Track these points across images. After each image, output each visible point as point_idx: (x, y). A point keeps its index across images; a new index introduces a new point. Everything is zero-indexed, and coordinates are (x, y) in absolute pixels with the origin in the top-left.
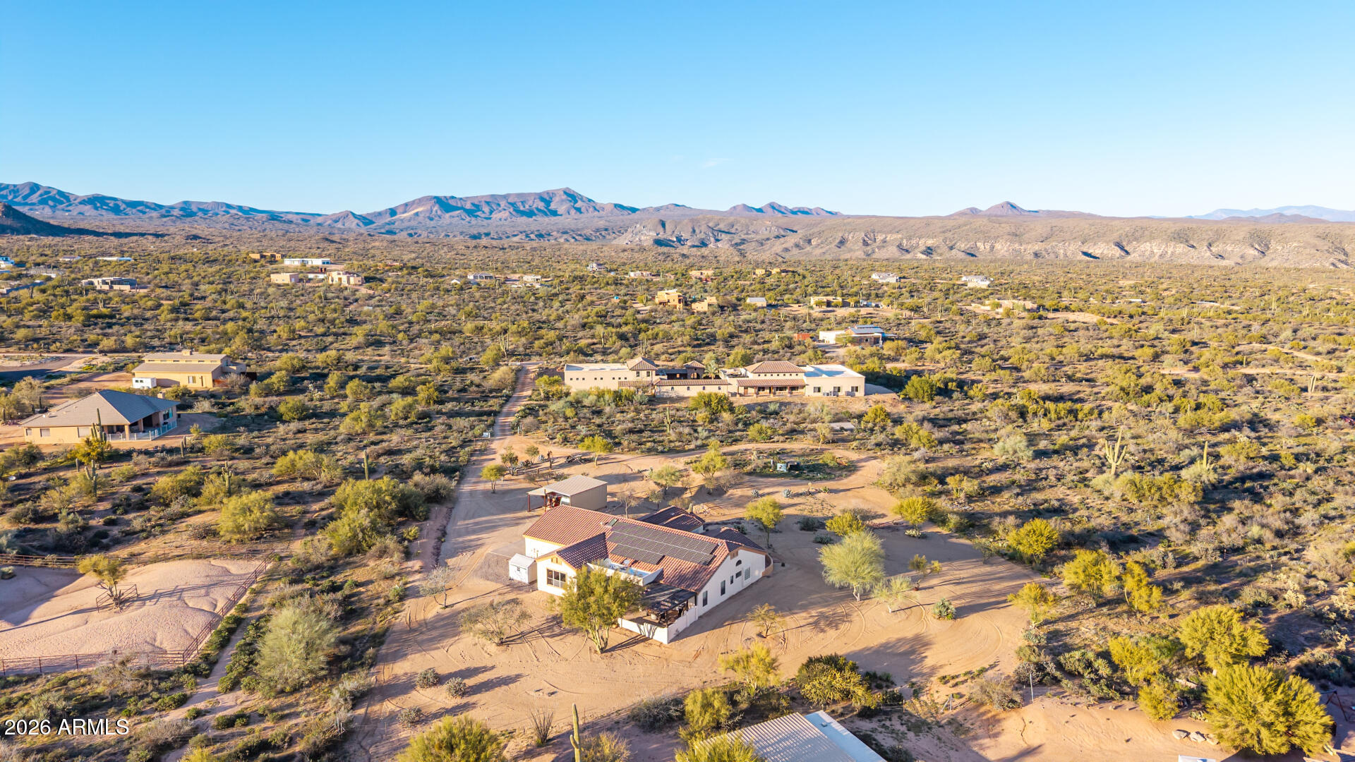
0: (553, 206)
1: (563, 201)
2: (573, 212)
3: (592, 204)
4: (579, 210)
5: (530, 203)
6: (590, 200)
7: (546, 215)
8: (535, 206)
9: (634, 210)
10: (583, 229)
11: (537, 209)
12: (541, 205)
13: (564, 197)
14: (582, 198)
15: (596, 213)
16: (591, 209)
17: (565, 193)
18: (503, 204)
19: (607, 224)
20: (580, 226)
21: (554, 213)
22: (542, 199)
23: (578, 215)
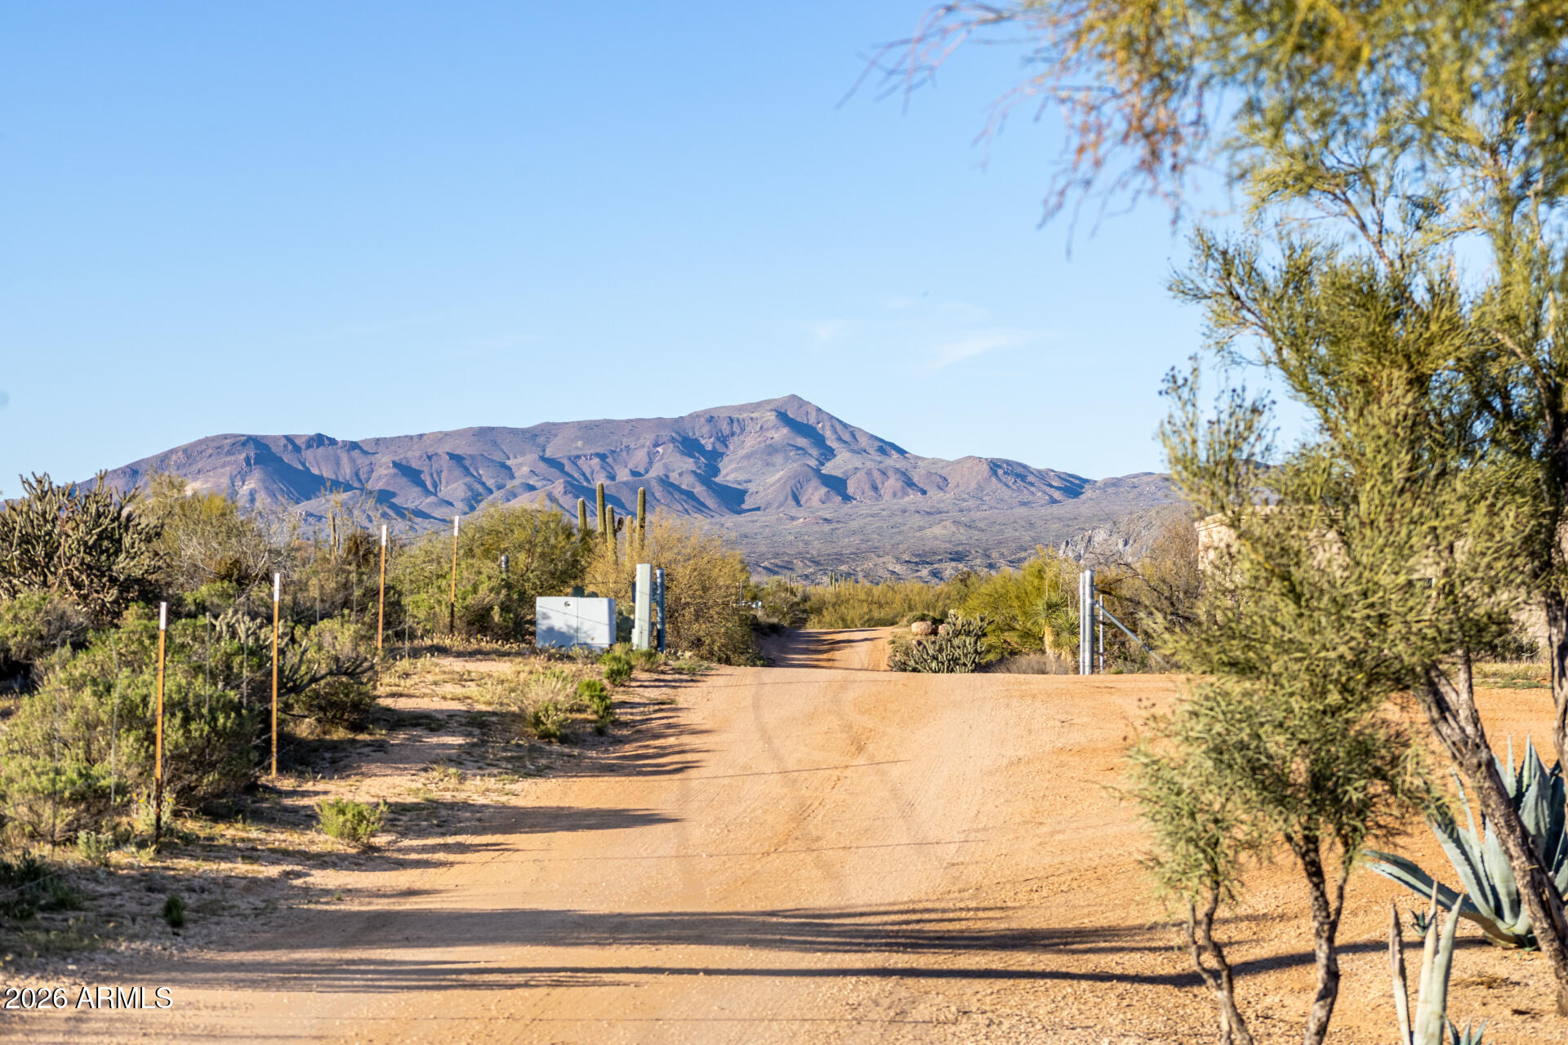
0: (730, 473)
1: (772, 450)
2: (815, 494)
3: (894, 460)
4: (837, 485)
5: (639, 458)
6: (885, 448)
7: (701, 507)
8: (656, 471)
9: (1073, 487)
10: (858, 555)
11: (665, 482)
12: (682, 469)
13: (781, 434)
14: (850, 436)
15: (913, 497)
16: (893, 483)
17: (783, 417)
18: (523, 465)
19: (962, 535)
20: (847, 544)
21: (733, 499)
22: (689, 446)
23: (835, 507)
